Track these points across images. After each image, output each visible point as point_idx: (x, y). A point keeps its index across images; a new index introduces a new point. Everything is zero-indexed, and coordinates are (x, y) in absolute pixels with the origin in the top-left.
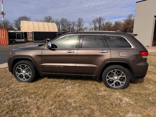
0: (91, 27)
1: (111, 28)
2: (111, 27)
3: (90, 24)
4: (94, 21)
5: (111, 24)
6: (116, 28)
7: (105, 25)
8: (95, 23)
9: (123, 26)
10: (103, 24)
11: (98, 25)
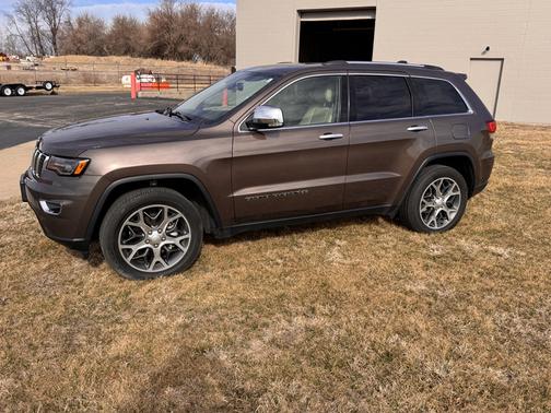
0: (14, 31)
1: (102, 40)
2: (103, 37)
3: (10, 17)
4: (26, 7)
5: (99, 26)
6: (122, 41)
7: (76, 26)
8: (29, 16)
9: (146, 34)
10: (69, 23)
11: (44, 26)
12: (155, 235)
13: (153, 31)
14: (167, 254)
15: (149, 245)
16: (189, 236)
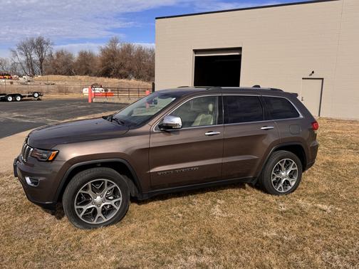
0: (16, 60)
1: (71, 66)
2: (72, 64)
3: (15, 52)
4: (25, 46)
5: (70, 57)
6: (84, 66)
7: (55, 57)
8: (26, 51)
10: (51, 55)
11: (35, 57)
12: (98, 199)
13: (103, 60)
14: (106, 211)
15: (94, 206)
16: (121, 199)
